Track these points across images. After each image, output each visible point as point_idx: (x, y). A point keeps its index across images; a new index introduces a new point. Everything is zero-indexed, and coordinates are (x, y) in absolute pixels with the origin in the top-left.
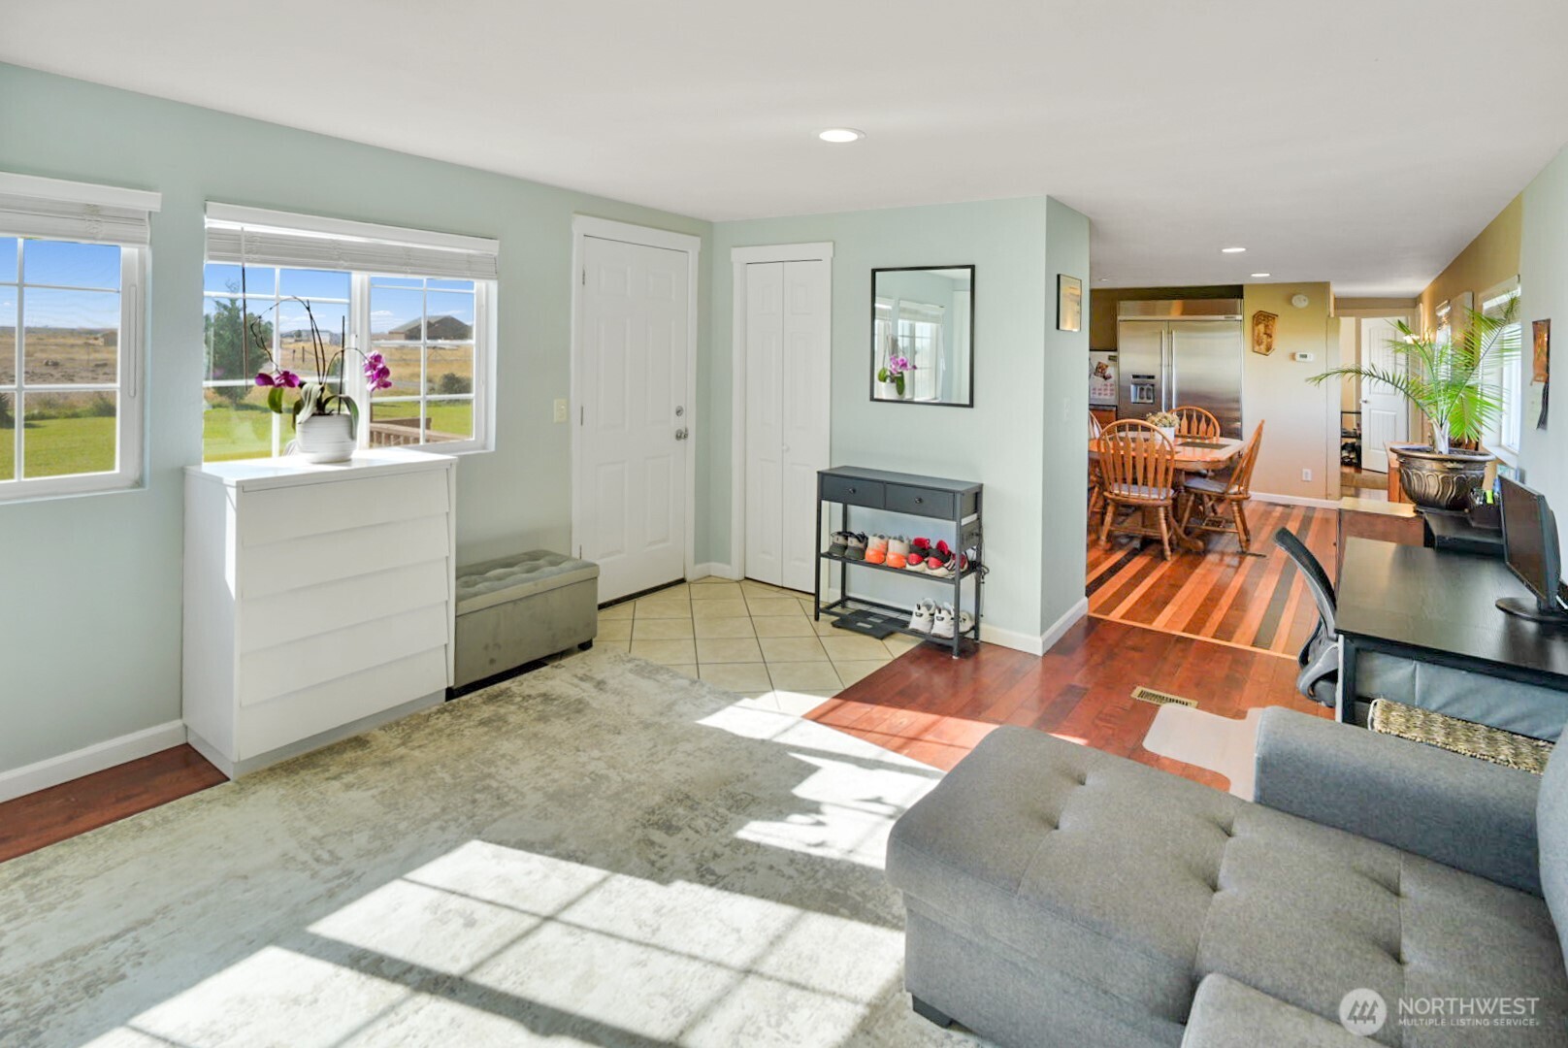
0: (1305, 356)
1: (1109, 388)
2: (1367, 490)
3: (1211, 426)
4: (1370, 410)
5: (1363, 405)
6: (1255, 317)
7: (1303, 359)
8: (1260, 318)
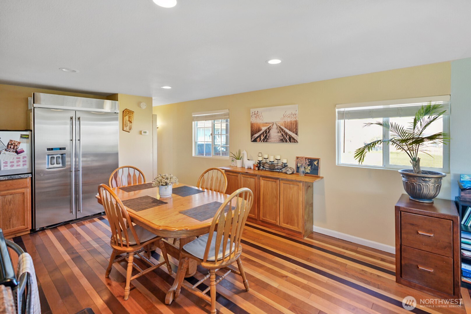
0: (146, 132)
1: (21, 160)
6: (124, 112)
7: (145, 134)
8: (127, 113)
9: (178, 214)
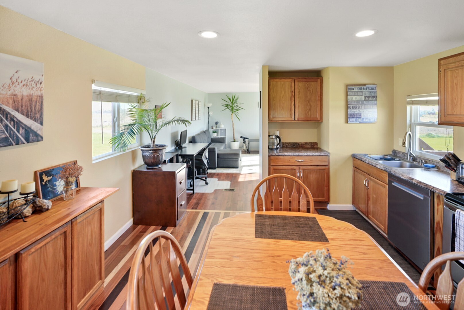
9: (332, 239)
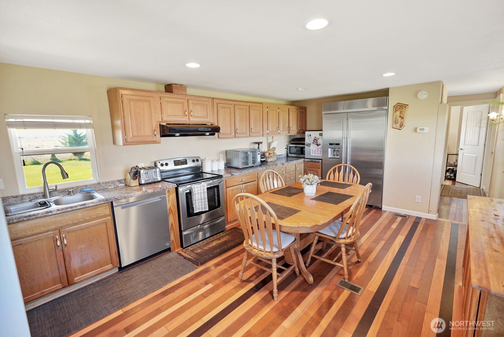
0: (423, 129)
1: (319, 150)
2: (456, 199)
3: (356, 176)
4: (463, 153)
5: (460, 151)
6: (395, 107)
7: (421, 131)
8: (398, 108)
